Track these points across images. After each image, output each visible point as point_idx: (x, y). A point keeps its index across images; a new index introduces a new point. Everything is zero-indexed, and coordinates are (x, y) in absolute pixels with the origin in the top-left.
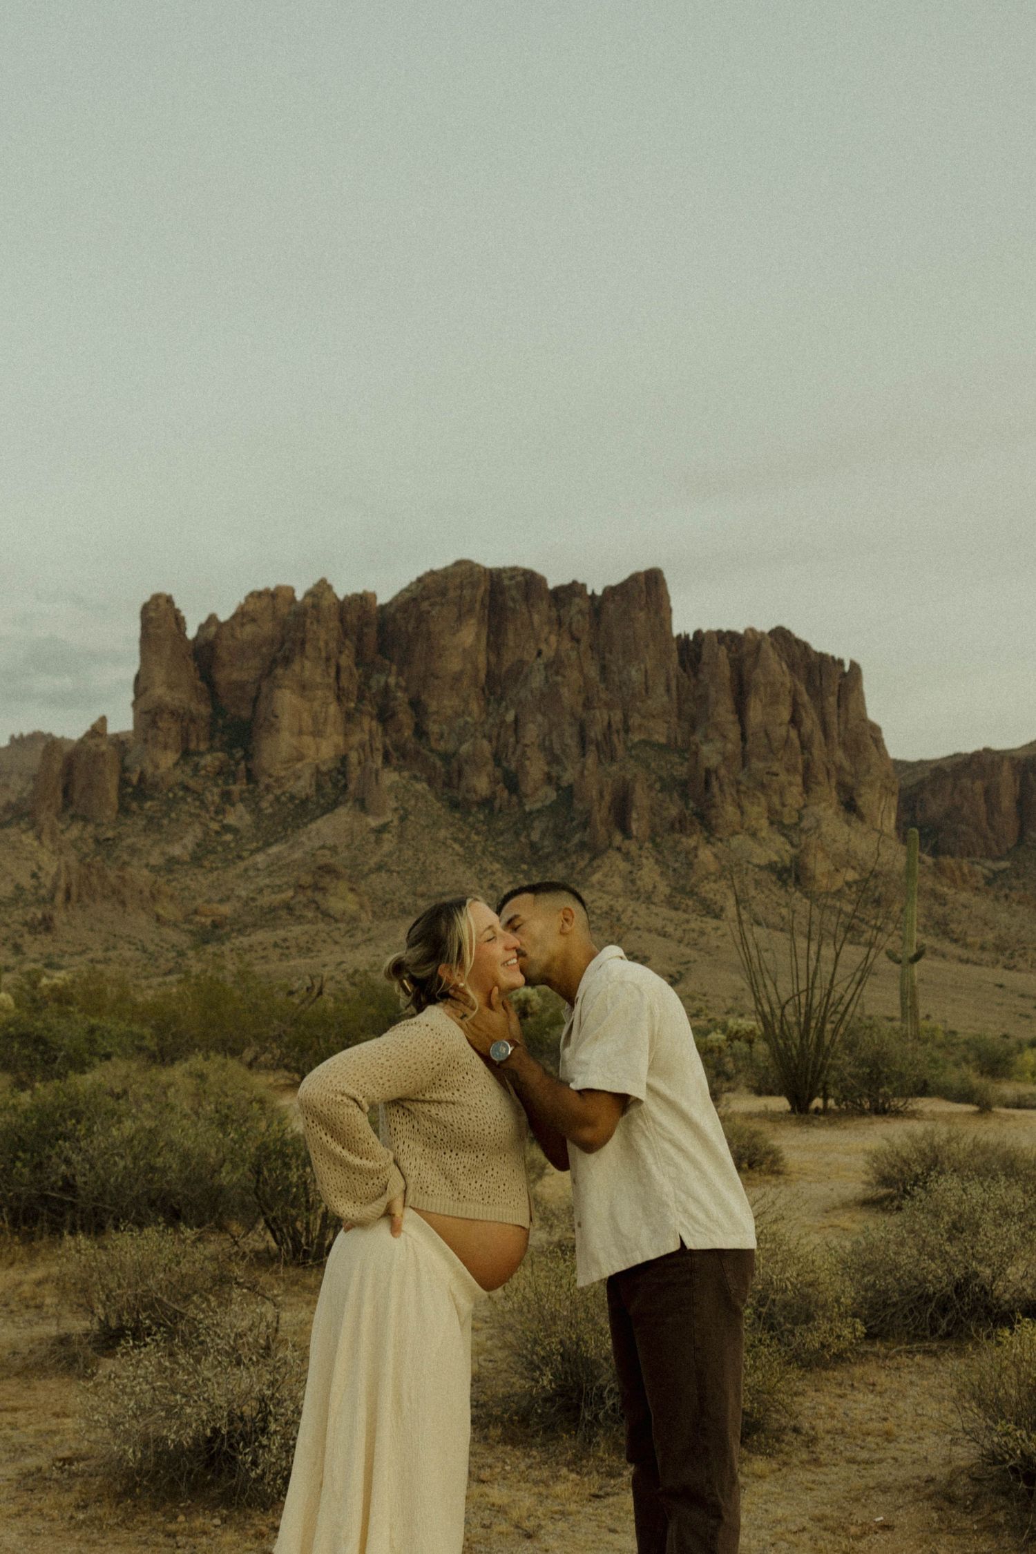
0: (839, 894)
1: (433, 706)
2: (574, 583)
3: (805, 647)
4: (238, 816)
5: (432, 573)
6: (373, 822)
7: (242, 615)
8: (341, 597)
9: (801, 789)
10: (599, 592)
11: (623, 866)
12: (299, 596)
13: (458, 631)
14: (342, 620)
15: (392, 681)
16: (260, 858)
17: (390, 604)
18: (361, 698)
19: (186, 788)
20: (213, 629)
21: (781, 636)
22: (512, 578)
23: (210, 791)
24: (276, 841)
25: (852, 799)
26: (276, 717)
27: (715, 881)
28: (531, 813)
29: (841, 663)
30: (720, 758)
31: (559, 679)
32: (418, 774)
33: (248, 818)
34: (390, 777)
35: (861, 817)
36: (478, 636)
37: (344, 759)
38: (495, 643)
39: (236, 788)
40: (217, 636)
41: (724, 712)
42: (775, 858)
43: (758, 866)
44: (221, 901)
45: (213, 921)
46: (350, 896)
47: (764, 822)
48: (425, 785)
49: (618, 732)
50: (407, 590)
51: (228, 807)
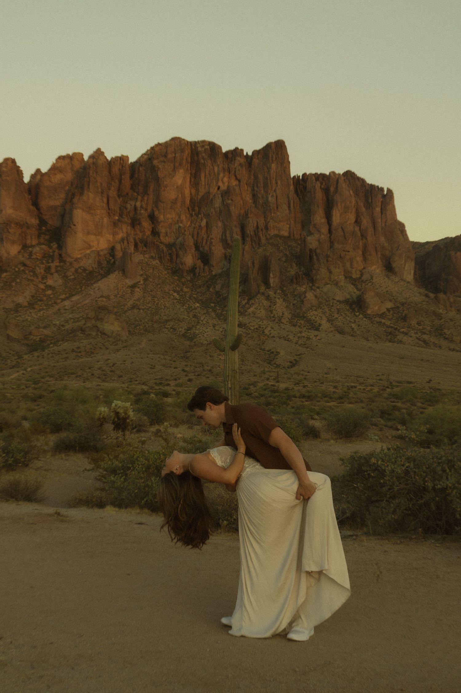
0: (382, 316)
1: (161, 217)
2: (236, 149)
3: (363, 181)
4: (55, 281)
5: (159, 144)
6: (129, 282)
7: (54, 169)
8: (109, 158)
9: (361, 258)
10: (250, 154)
11: (265, 303)
12: (86, 158)
13: (174, 176)
14: (110, 172)
15: (138, 204)
16: (67, 303)
17: (136, 162)
18: (121, 215)
19: (24, 265)
20: (38, 177)
21: (349, 175)
22: (203, 146)
23: (39, 267)
24: (76, 294)
25: (389, 263)
26: (75, 225)
27: (316, 310)
28: (216, 275)
29: (382, 189)
30: (317, 243)
31: (230, 202)
32: (154, 256)
33: (60, 282)
34: (138, 257)
35: (395, 274)
36: (184, 178)
37: (113, 249)
38: (195, 184)
39: (53, 265)
40: (41, 180)
41: (319, 217)
42: (348, 296)
43: (338, 301)
44: (45, 327)
45: (40, 338)
46: (116, 323)
47: (342, 277)
48: (158, 261)
49: (262, 230)
50: (145, 154)
51: (49, 275)
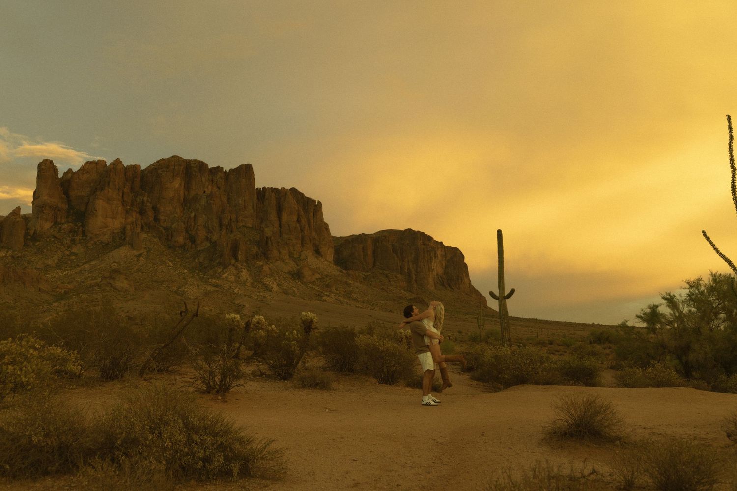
0: (313, 283)
1: (162, 209)
2: (219, 167)
3: (302, 195)
4: (78, 249)
5: (163, 159)
6: (136, 253)
7: (82, 170)
8: (125, 166)
9: (300, 245)
10: (228, 171)
11: (235, 271)
12: (108, 164)
13: (173, 182)
14: (125, 175)
15: (145, 199)
16: (87, 266)
17: (146, 170)
18: (132, 205)
19: (55, 237)
20: (70, 175)
21: (294, 190)
22: (195, 164)
23: (66, 239)
24: (94, 260)
25: (318, 249)
26: (96, 211)
27: (270, 278)
28: (200, 251)
29: (315, 201)
30: (271, 233)
31: (212, 202)
32: (155, 235)
33: (82, 250)
34: (144, 236)
35: (322, 256)
36: (180, 184)
37: (124, 229)
38: (187, 188)
39: (77, 238)
40: (72, 177)
41: (273, 216)
42: (291, 269)
43: (285, 272)
44: (69, 283)
45: (65, 291)
46: (125, 282)
47: (287, 257)
48: (158, 239)
49: (234, 222)
50: (152, 165)
51: (73, 245)
